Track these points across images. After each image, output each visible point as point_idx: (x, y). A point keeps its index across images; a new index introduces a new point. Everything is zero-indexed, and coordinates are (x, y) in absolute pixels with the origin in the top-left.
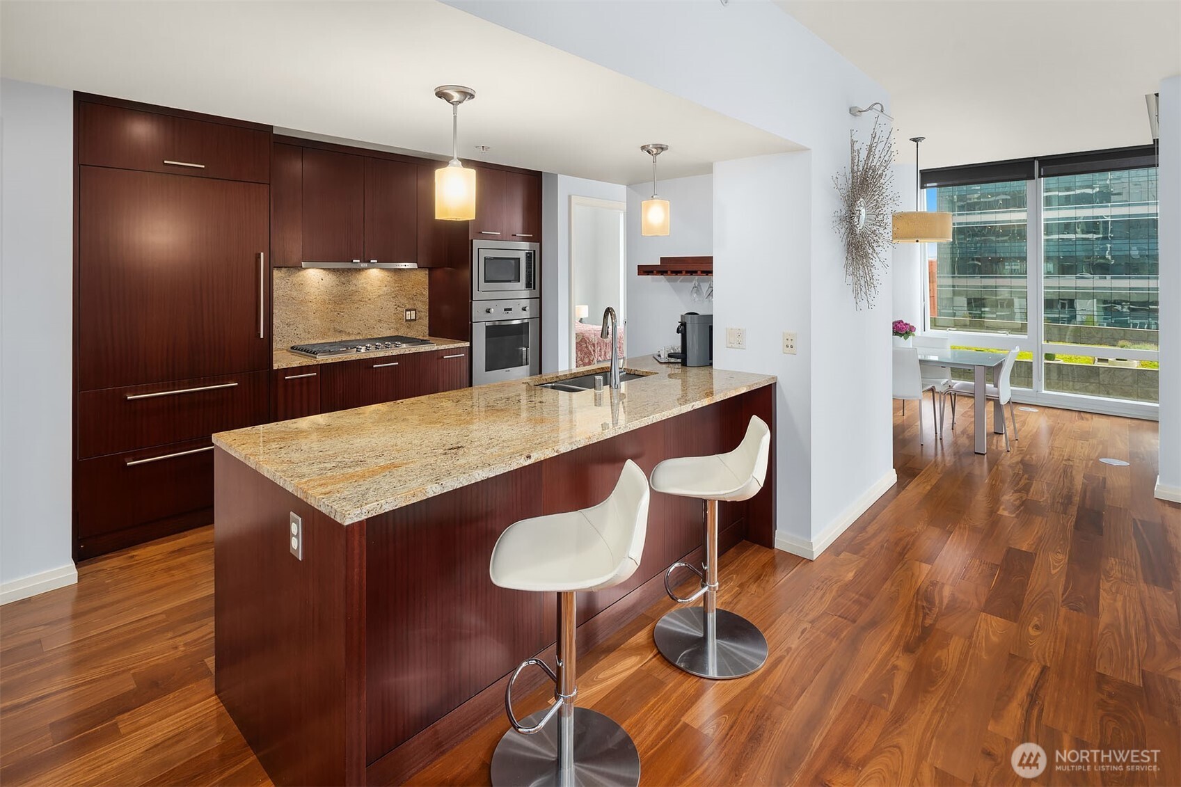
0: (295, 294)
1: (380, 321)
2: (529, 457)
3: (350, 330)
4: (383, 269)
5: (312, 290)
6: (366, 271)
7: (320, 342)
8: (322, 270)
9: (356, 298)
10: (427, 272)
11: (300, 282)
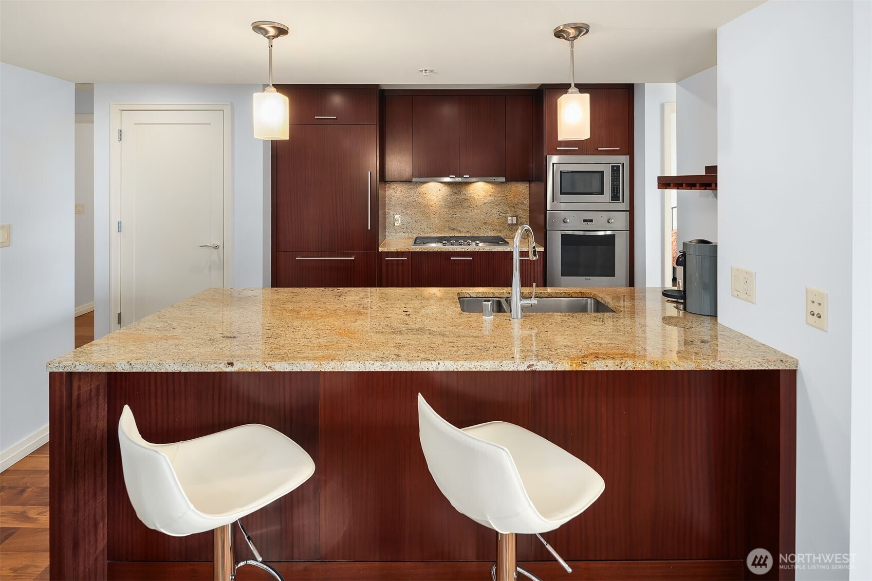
0: (421, 200)
1: (485, 223)
2: (231, 364)
3: (461, 229)
4: (488, 182)
5: (433, 198)
6: (474, 184)
7: (438, 236)
8: (440, 184)
9: (466, 205)
10: (528, 185)
11: (424, 192)
